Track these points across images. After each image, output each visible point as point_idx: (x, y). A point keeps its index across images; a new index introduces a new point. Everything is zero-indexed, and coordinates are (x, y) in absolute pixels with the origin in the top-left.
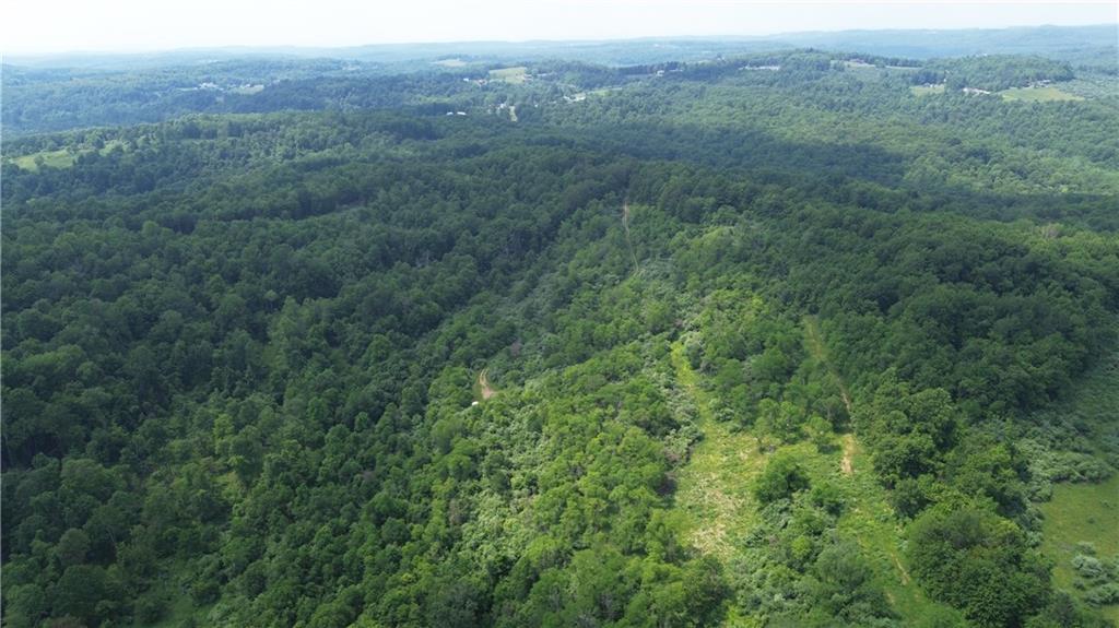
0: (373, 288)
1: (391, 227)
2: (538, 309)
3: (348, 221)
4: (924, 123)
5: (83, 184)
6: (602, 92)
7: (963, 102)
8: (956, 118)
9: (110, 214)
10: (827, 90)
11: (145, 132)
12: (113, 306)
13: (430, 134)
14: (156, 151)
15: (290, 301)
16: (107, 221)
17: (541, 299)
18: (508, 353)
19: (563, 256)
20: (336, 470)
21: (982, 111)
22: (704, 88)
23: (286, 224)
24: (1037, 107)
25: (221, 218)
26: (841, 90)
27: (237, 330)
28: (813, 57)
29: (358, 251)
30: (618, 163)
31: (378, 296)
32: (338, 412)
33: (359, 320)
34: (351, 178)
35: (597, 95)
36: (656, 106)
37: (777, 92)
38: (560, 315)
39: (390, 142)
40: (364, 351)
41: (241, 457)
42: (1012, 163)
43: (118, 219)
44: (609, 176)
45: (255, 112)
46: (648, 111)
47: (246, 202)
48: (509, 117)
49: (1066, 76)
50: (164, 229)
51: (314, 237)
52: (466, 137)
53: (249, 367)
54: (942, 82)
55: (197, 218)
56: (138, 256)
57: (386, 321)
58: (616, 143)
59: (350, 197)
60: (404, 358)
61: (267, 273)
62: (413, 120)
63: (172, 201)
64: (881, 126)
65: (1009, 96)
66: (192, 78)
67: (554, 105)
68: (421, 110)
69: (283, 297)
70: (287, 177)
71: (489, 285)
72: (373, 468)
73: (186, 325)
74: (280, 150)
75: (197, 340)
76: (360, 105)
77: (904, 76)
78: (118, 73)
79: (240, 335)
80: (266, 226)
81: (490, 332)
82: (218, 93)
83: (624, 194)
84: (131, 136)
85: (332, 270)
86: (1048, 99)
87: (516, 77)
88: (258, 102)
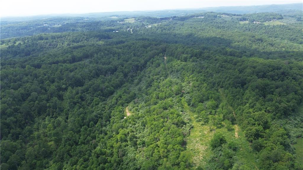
0: (94, 84)
1: (99, 65)
2: (142, 88)
3: (86, 64)
4: (244, 32)
5: (9, 54)
6: (156, 25)
7: (254, 26)
8: (252, 30)
9: (16, 63)
10: (217, 23)
11: (28, 39)
12: (17, 92)
13: (109, 37)
14: (31, 44)
15: (70, 88)
16: (16, 66)
17: (143, 85)
18: (134, 102)
19: (148, 72)
20: (84, 140)
21: (259, 28)
22: (184, 23)
23: (68, 65)
24: (274, 26)
25: (49, 64)
26: (221, 23)
27: (54, 97)
28: (213, 14)
29: (89, 73)
30: (162, 45)
31: (95, 86)
32: (84, 122)
33: (90, 93)
34: (87, 51)
35: (154, 26)
36: (171, 28)
37: (204, 24)
38: (149, 90)
39: (98, 40)
40: (92, 102)
41: (56, 137)
42: (269, 42)
43: (19, 65)
44: (160, 49)
45: (59, 32)
46: (169, 30)
47: (56, 59)
48: (130, 32)
49: (281, 18)
50: (32, 68)
51: (76, 69)
52: (119, 38)
53: (58, 108)
54: (248, 20)
55: (42, 64)
56: (25, 76)
57: (98, 93)
58: (161, 39)
59: (86, 56)
60: (103, 104)
61: (63, 80)
62: (104, 34)
63: (35, 59)
64: (233, 33)
65: (266, 24)
66: (41, 23)
67: (143, 29)
68: (106, 31)
69: (68, 87)
70: (68, 51)
71: (128, 81)
72: (95, 139)
73: (39, 96)
74: (66, 43)
75: (42, 101)
76: (89, 29)
77: (237, 19)
78: (20, 22)
79: (55, 99)
80: (62, 66)
81: (129, 96)
82: (49, 27)
83: (165, 54)
84: (23, 40)
85: (81, 78)
86: (277, 24)
87: (132, 21)
88: (60, 30)
